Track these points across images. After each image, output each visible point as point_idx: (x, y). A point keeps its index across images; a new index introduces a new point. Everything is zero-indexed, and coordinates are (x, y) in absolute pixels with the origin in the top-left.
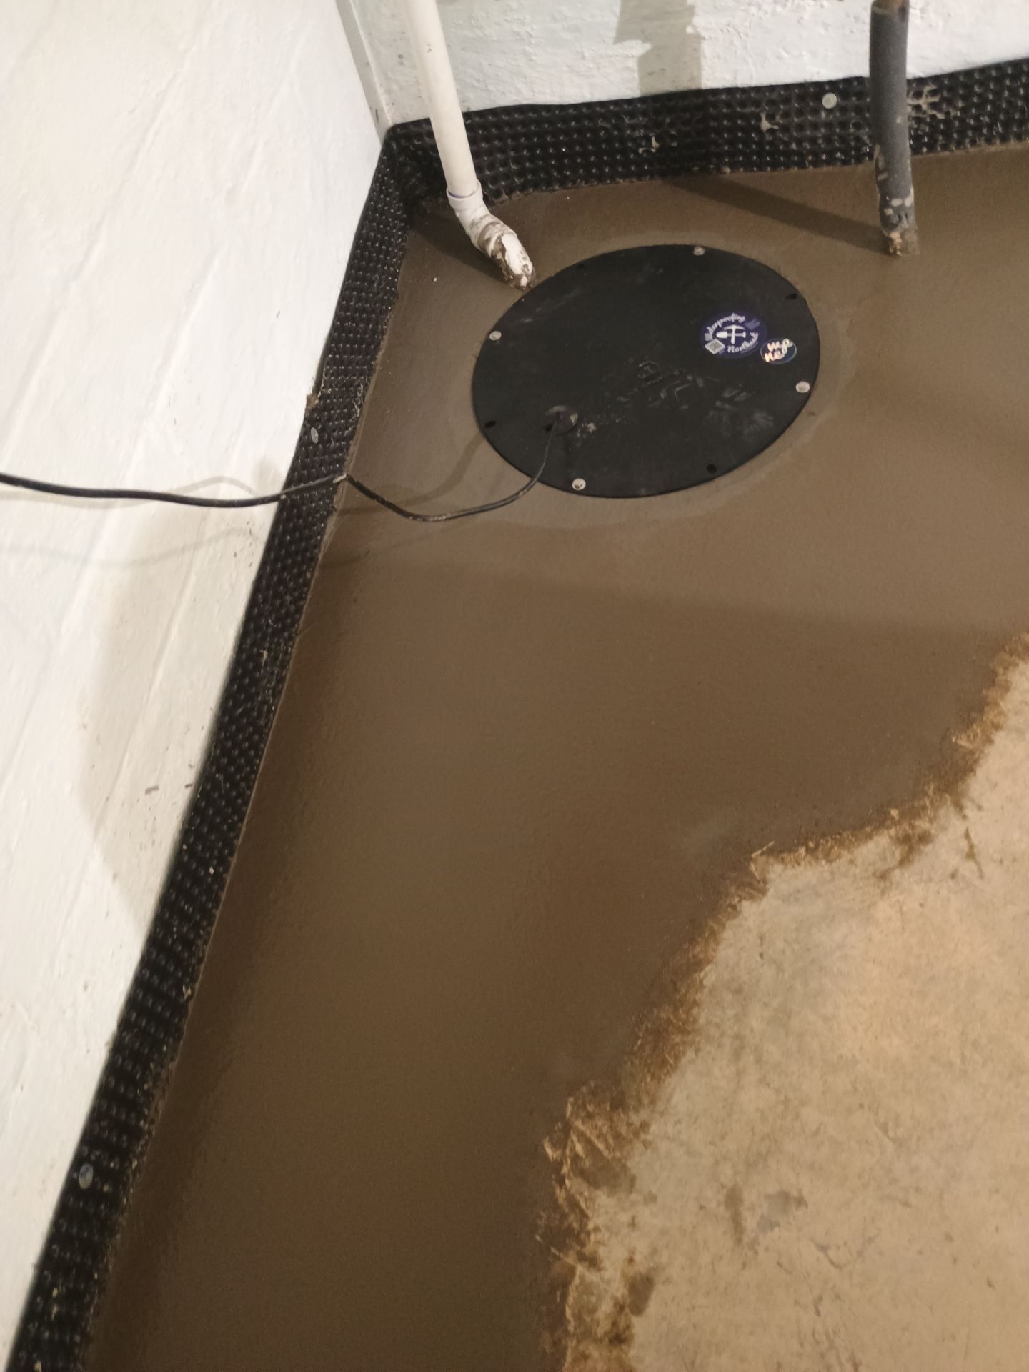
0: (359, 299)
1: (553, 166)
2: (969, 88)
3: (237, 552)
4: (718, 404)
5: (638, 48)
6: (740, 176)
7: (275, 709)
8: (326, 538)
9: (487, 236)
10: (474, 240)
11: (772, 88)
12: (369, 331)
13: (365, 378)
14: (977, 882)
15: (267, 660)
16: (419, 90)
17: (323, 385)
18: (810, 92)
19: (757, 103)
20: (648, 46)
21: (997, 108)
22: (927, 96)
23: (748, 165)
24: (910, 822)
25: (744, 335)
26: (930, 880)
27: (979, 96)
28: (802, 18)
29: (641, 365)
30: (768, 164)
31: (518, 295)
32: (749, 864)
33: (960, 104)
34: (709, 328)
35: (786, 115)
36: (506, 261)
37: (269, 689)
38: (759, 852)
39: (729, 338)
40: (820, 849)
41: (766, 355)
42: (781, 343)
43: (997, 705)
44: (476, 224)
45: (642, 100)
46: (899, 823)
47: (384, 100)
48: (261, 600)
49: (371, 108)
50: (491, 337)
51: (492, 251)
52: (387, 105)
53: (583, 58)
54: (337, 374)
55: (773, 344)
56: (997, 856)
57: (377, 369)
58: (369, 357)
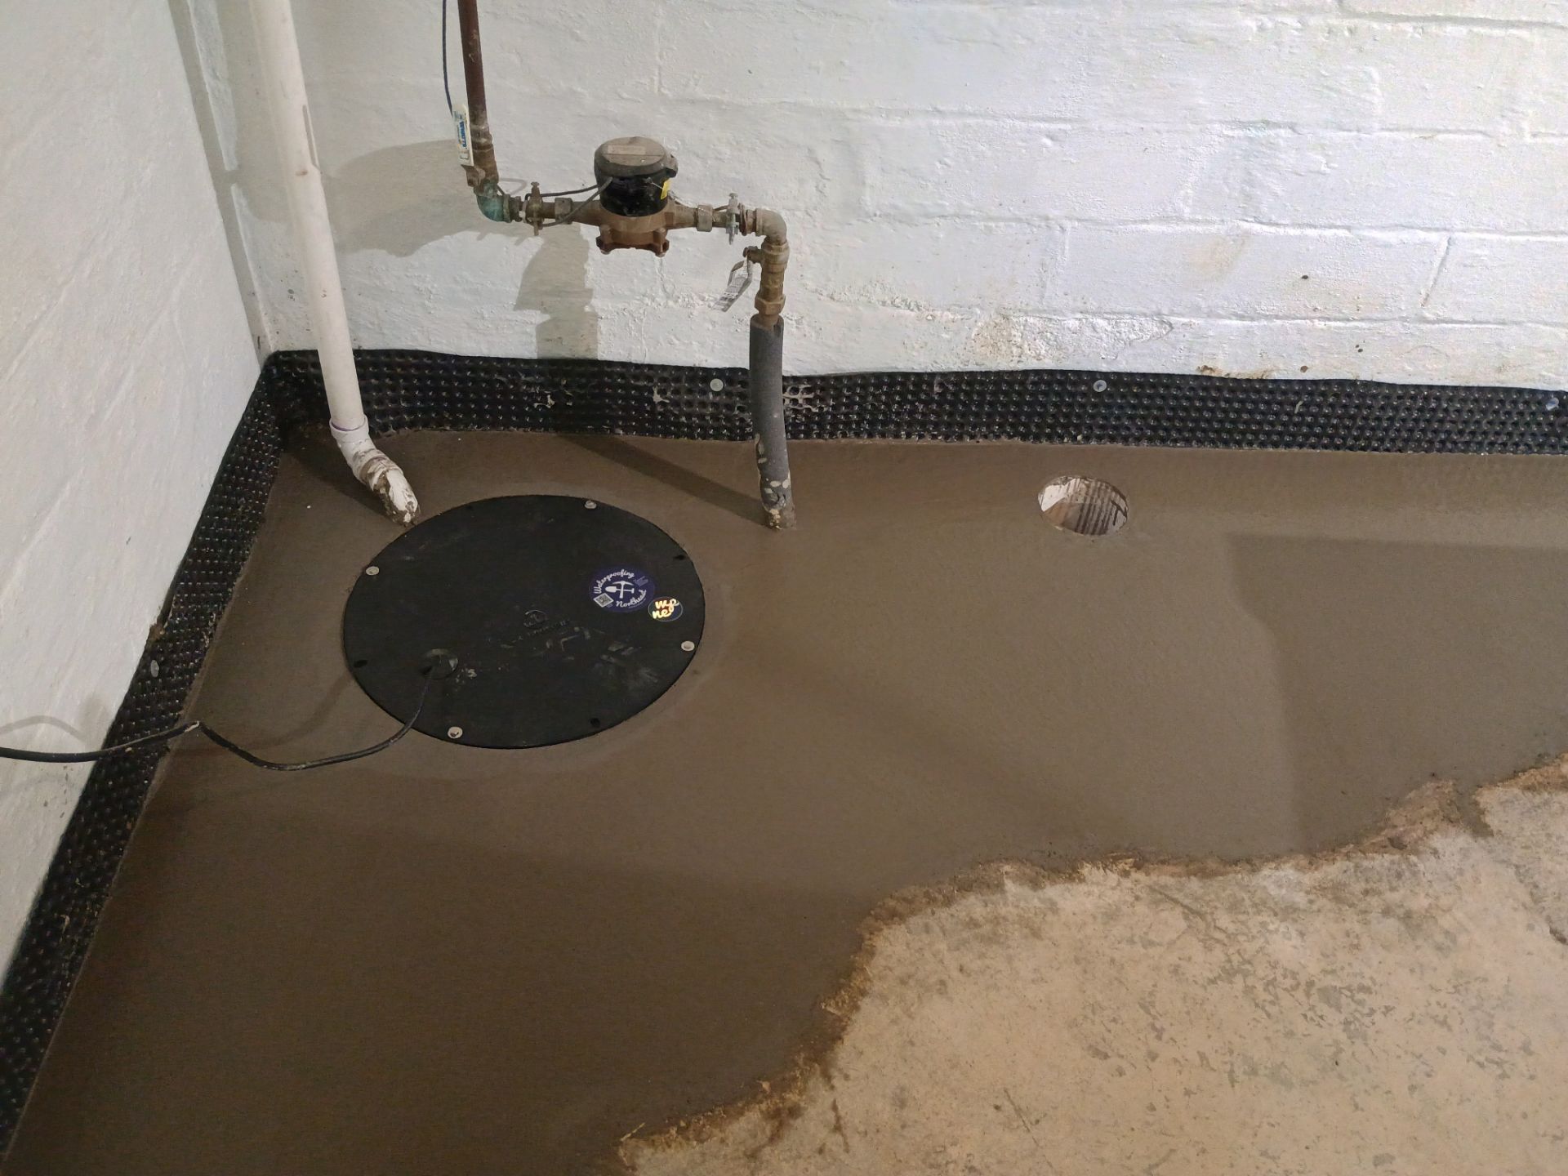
0: (221, 523)
1: (445, 408)
2: (838, 390)
3: (49, 801)
4: (604, 657)
5: (537, 317)
6: (633, 439)
7: (71, 985)
8: (154, 782)
9: (370, 470)
10: (357, 473)
11: (664, 368)
12: (228, 557)
13: (219, 606)
14: (843, 1156)
15: (68, 926)
16: (308, 323)
17: (171, 615)
18: (699, 376)
19: (650, 379)
20: (547, 317)
21: (863, 408)
22: (802, 393)
23: (641, 431)
24: (781, 1095)
25: (633, 591)
26: (800, 1157)
27: (847, 397)
28: (691, 314)
29: (527, 613)
30: (660, 432)
31: (401, 531)
32: (618, 1151)
33: (832, 403)
34: (599, 582)
35: (676, 392)
36: (389, 497)
37: (66, 961)
38: (629, 1135)
39: (618, 593)
40: (692, 1128)
41: (654, 613)
42: (668, 603)
43: (863, 970)
44: (360, 457)
45: (539, 361)
46: (770, 1096)
47: (267, 328)
48: (70, 856)
49: (253, 335)
50: (368, 572)
51: (375, 485)
52: (270, 332)
53: (483, 318)
54: (187, 602)
55: (661, 602)
56: (862, 1128)
57: (234, 596)
58: (226, 584)
